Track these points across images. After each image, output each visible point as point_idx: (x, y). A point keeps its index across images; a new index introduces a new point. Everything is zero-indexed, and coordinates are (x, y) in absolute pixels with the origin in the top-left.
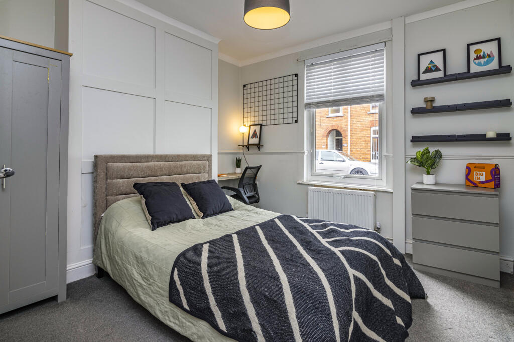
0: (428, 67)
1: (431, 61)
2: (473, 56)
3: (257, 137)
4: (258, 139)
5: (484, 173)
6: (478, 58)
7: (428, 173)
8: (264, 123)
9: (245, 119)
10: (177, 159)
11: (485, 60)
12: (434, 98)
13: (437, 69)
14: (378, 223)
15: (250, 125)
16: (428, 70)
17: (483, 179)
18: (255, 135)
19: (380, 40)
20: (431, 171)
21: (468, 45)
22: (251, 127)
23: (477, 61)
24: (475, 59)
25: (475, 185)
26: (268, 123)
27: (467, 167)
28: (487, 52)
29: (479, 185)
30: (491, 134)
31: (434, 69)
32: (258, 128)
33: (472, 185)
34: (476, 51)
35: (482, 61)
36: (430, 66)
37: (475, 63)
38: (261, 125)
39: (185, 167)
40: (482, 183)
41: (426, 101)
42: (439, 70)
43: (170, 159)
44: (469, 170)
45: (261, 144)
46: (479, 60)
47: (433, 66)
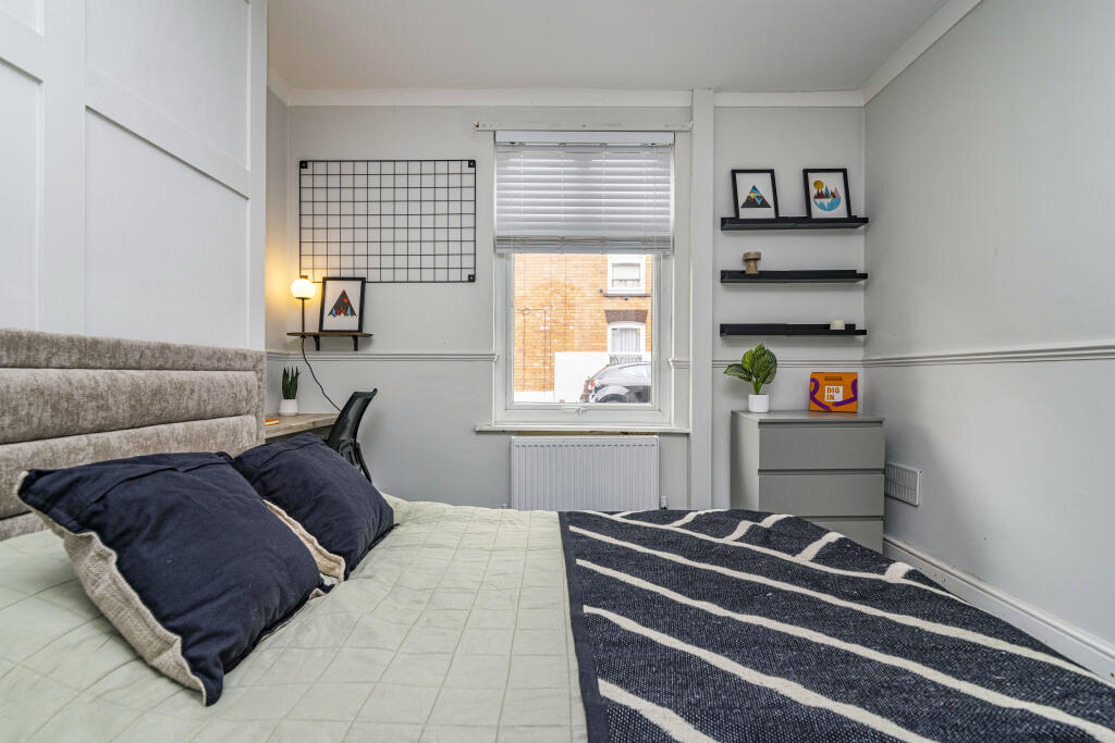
0: (749, 197)
1: (754, 188)
2: (813, 191)
3: (353, 313)
4: (355, 319)
5: (841, 388)
6: (820, 196)
7: (757, 392)
8: (373, 276)
9: (307, 262)
10: (160, 362)
11: (829, 200)
12: (759, 254)
13: (764, 204)
14: (664, 497)
15: (325, 279)
16: (750, 203)
17: (839, 397)
18: (342, 306)
19: (667, 126)
20: (764, 387)
21: (806, 172)
22: (328, 282)
23: (818, 201)
24: (816, 197)
25: (827, 409)
26: (387, 275)
27: (813, 380)
28: (831, 189)
29: (834, 409)
30: (838, 325)
31: (759, 202)
32: (353, 290)
33: (821, 409)
34: (816, 183)
35: (826, 201)
36: (753, 196)
37: (816, 203)
38: (363, 281)
39: (192, 391)
40: (837, 404)
41: (747, 260)
42: (766, 205)
43: (133, 358)
44: (816, 384)
45: (365, 331)
46: (822, 200)
47: (758, 197)
